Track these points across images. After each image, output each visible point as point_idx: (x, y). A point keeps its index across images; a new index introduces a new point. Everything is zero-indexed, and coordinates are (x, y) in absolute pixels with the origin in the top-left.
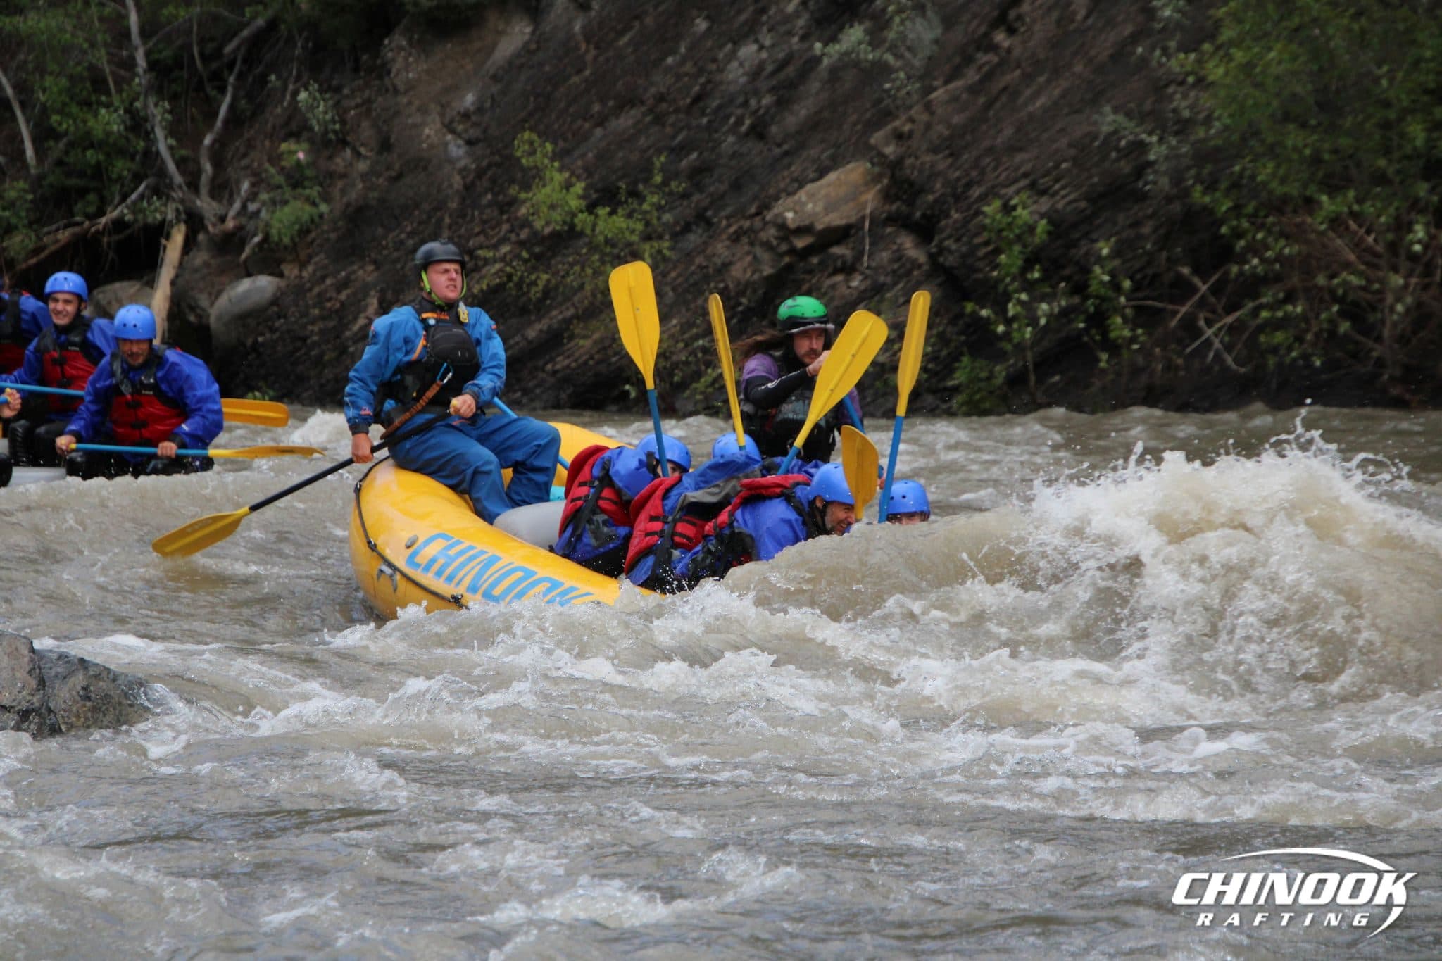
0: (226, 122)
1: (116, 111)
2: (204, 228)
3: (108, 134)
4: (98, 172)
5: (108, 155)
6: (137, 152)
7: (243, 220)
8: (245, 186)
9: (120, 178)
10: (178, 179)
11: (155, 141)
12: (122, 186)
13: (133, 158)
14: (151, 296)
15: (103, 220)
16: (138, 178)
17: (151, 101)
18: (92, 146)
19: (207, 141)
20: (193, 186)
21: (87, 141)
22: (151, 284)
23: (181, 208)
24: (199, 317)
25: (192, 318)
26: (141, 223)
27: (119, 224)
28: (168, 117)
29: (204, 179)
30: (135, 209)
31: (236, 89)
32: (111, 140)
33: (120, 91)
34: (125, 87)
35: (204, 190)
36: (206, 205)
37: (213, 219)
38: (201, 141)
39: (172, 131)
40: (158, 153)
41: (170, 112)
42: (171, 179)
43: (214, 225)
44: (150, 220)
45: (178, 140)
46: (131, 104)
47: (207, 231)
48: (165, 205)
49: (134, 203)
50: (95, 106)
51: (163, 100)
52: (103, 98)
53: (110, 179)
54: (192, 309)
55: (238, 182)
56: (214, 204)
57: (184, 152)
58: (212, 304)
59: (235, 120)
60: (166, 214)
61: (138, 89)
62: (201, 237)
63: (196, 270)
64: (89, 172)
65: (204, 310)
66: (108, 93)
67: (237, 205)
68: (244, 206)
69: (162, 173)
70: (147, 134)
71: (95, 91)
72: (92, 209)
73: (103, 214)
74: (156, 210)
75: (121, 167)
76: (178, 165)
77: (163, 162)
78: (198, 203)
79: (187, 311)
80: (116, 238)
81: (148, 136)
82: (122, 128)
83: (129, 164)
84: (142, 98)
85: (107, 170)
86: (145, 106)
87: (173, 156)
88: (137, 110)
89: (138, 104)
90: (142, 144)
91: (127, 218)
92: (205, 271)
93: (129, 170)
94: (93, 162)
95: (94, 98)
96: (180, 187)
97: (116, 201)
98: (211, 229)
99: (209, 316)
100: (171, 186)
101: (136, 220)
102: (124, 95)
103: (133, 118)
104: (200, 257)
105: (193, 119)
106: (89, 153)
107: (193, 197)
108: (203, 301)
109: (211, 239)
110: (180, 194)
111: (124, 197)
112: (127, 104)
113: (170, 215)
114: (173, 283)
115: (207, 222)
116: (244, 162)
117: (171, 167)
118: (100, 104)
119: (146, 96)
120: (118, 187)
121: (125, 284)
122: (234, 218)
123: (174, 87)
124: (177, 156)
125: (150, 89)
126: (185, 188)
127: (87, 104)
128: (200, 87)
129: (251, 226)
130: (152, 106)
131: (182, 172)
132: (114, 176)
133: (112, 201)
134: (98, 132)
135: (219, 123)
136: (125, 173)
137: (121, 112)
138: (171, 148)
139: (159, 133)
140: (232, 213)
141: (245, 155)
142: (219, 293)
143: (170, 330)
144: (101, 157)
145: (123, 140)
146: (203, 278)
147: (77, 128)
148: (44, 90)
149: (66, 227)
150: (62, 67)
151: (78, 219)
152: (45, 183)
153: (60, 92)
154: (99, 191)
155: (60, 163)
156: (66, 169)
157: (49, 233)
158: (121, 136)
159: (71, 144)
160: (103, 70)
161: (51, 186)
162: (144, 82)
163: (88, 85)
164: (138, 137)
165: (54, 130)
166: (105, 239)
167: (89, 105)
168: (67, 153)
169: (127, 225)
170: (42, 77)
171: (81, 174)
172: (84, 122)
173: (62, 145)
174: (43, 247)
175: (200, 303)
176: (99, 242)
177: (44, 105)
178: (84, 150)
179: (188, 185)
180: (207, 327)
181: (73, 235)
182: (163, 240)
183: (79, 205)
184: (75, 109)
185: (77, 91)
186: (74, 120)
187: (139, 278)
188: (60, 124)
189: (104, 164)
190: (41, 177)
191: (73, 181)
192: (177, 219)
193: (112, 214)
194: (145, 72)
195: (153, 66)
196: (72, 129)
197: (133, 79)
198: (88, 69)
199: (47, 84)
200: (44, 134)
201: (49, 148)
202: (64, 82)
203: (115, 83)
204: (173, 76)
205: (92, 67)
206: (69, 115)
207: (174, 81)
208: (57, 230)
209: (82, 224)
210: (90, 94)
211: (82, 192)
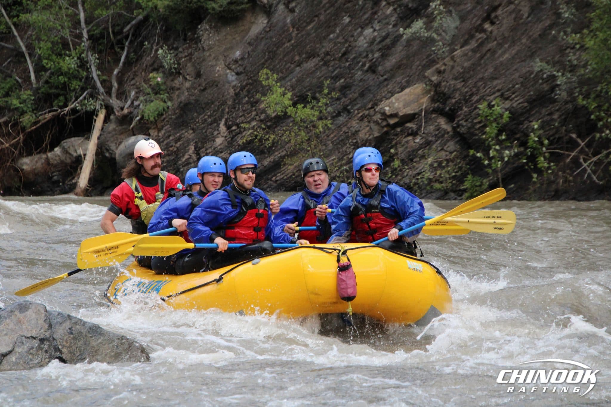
0: (124, 63)
1: (73, 58)
2: (114, 113)
3: (69, 69)
4: (65, 86)
5: (69, 79)
6: (83, 77)
7: (132, 109)
8: (133, 93)
9: (75, 89)
10: (102, 90)
11: (91, 72)
12: (76, 93)
13: (81, 80)
14: (88, 144)
15: (67, 109)
16: (83, 89)
17: (90, 53)
18: (62, 74)
19: (115, 72)
20: (109, 93)
21: (59, 72)
22: (88, 139)
23: (103, 103)
24: (111, 154)
25: (107, 155)
26: (84, 110)
27: (74, 111)
28: (97, 61)
29: (114, 90)
30: (82, 104)
31: (129, 48)
32: (71, 72)
33: (75, 49)
34: (78, 47)
35: (114, 95)
36: (115, 102)
37: (118, 109)
38: (113, 73)
39: (99, 68)
40: (93, 78)
41: (98, 59)
42: (99, 90)
43: (118, 111)
44: (88, 109)
45: (101, 72)
46: (80, 55)
47: (115, 115)
48: (95, 102)
49: (81, 101)
50: (63, 56)
51: (95, 53)
52: (67, 52)
53: (70, 89)
54: (108, 150)
55: (129, 92)
56: (118, 102)
57: (104, 77)
58: (117, 148)
59: (128, 63)
60: (95, 106)
61: (83, 48)
62: (112, 117)
63: (110, 133)
64: (60, 86)
65: (113, 151)
66: (70, 50)
67: (129, 102)
68: (132, 103)
69: (94, 87)
70: (88, 69)
71: (64, 49)
72: (61, 104)
73: (67, 106)
74: (91, 105)
75: (75, 84)
76: (101, 84)
77: (95, 82)
78: (111, 101)
79: (105, 151)
80: (72, 117)
81: (88, 70)
82: (76, 66)
83: (79, 83)
84: (85, 52)
85: (69, 85)
86: (87, 56)
87: (99, 79)
88: (83, 58)
89: (83, 55)
90: (85, 73)
91: (78, 108)
92: (114, 133)
93: (79, 86)
94: (62, 82)
95: (63, 52)
96: (103, 94)
97: (73, 100)
98: (117, 113)
99: (115, 154)
100: (98, 93)
101: (82, 109)
102: (77, 51)
103: (81, 62)
104: (111, 126)
105: (109, 62)
106: (60, 78)
107: (108, 98)
108: (113, 147)
109: (117, 118)
110: (103, 97)
111: (77, 99)
112: (78, 55)
113: (98, 107)
114: (99, 138)
115: (115, 110)
116: (133, 82)
117: (99, 84)
118: (66, 55)
119: (87, 52)
120: (74, 93)
121: (76, 138)
122: (127, 108)
123: (100, 47)
124: (101, 79)
125: (89, 48)
127: (59, 55)
128: (112, 47)
129: (135, 112)
130: (90, 56)
131: (104, 87)
132: (72, 88)
133: (71, 100)
134: (65, 68)
135: (121, 64)
136: (77, 87)
137: (76, 59)
138: (98, 75)
139: (93, 69)
140: (126, 106)
141: (133, 79)
142: (120, 143)
143: (96, 161)
144: (66, 80)
145: (76, 72)
146: (113, 136)
147: (55, 66)
148: (40, 48)
149: (49, 112)
150: (49, 37)
151: (55, 108)
152: (40, 91)
153: (47, 49)
154: (65, 95)
155: (47, 82)
156: (49, 85)
157: (42, 115)
158: (75, 70)
159: (52, 74)
160: (67, 39)
161: (43, 93)
162: (86, 45)
163: (60, 46)
164: (83, 70)
165: (44, 67)
166: (68, 118)
167: (61, 55)
168: (50, 77)
169: (78, 111)
170: (39, 42)
171: (57, 88)
172: (59, 63)
173: (48, 74)
174: (39, 122)
175: (111, 148)
176: (65, 119)
177: (40, 55)
178: (58, 76)
179: (106, 93)
180: (115, 159)
181: (53, 116)
182: (95, 117)
183: (56, 102)
184: (54, 57)
185: (55, 49)
186: (54, 62)
187: (83, 136)
188: (47, 64)
189: (67, 83)
190: (38, 89)
191: (53, 91)
192: (101, 108)
193: (71, 106)
194: (87, 40)
195: (91, 37)
196: (53, 66)
197: (81, 43)
198: (61, 38)
199: (41, 46)
200: (40, 69)
201: (42, 75)
202: (49, 45)
203: (73, 45)
204: (100, 42)
205: (62, 38)
206: (51, 60)
207: (100, 44)
208: (45, 113)
209: (57, 110)
210: (61, 50)
211: (57, 96)
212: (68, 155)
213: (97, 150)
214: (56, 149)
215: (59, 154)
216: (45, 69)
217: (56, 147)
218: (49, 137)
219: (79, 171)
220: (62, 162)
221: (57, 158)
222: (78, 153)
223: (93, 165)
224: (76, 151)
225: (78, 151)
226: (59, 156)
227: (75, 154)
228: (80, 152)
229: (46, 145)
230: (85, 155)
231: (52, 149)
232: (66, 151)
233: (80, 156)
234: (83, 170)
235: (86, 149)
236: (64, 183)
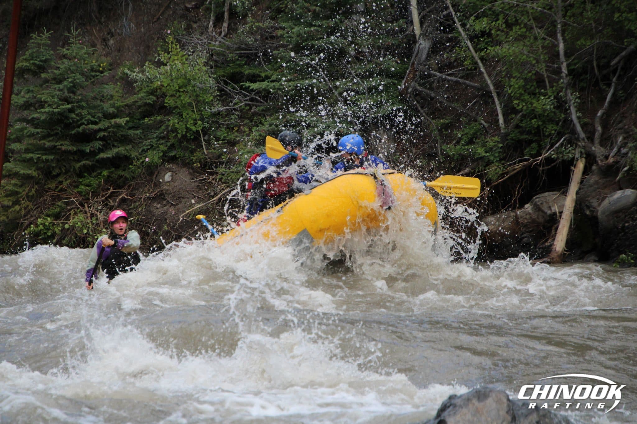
0: (610, 103)
1: (549, 98)
2: (596, 162)
3: (545, 110)
4: (538, 131)
5: (544, 122)
6: (560, 120)
7: (619, 158)
8: (620, 139)
9: (550, 134)
10: (582, 135)
11: (570, 114)
12: (551, 139)
14: (565, 199)
15: (541, 157)
16: (560, 135)
17: (569, 92)
18: (535, 117)
19: (599, 114)
20: (591, 139)
21: (532, 114)
22: (565, 193)
23: (583, 151)
24: (592, 211)
25: (588, 213)
26: (561, 160)
27: (549, 160)
28: (578, 100)
29: (597, 135)
30: (557, 151)
31: (616, 85)
32: (546, 114)
33: (552, 87)
34: (555, 84)
35: (597, 141)
36: (597, 149)
37: (601, 157)
38: (596, 114)
39: (579, 110)
40: (572, 121)
41: (579, 98)
42: (578, 135)
43: (602, 161)
44: (566, 157)
45: (582, 113)
46: (558, 94)
47: (598, 165)
48: (575, 149)
49: (557, 148)
50: (538, 95)
51: (576, 92)
52: (542, 91)
53: (544, 135)
54: (588, 207)
55: (616, 137)
57: (585, 120)
58: (600, 205)
59: (616, 102)
60: (574, 154)
61: (562, 85)
62: (594, 167)
63: (591, 186)
64: (533, 132)
65: (594, 208)
66: (545, 88)
67: (615, 150)
68: (619, 150)
69: (574, 132)
71: (538, 87)
73: (540, 154)
74: (569, 153)
75: (551, 129)
76: (582, 128)
77: (574, 125)
78: (593, 148)
79: (585, 208)
80: (546, 167)
81: (566, 111)
82: (552, 107)
83: (555, 128)
84: (564, 90)
85: (543, 129)
86: (566, 95)
87: (580, 122)
88: (561, 98)
89: (561, 94)
90: (563, 116)
91: (553, 157)
92: (596, 186)
93: (555, 130)
94: (536, 126)
96: (583, 139)
97: (548, 148)
98: (600, 163)
99: (597, 211)
100: (578, 139)
101: (558, 158)
102: (554, 88)
103: (558, 102)
104: (593, 179)
105: (592, 101)
106: (533, 121)
107: (590, 145)
108: (595, 203)
109: (600, 169)
110: (583, 144)
111: (552, 145)
112: (555, 94)
113: (577, 155)
114: (577, 193)
115: (597, 159)
116: (620, 125)
117: (579, 128)
118: (541, 94)
119: (566, 90)
120: (549, 140)
121: (551, 193)
122: (613, 157)
123: (582, 84)
124: (582, 123)
125: (569, 84)
126: (586, 140)
127: (533, 94)
128: (596, 84)
129: (623, 161)
130: (570, 94)
131: (585, 132)
132: (547, 134)
133: (545, 148)
134: (539, 110)
135: (606, 104)
136: (553, 132)
137: (553, 98)
138: (579, 118)
139: (573, 110)
140: (611, 154)
141: (621, 122)
142: (604, 198)
143: (574, 219)
144: (540, 123)
145: (553, 114)
146: (595, 191)
147: (528, 107)
148: (510, 87)
149: (520, 162)
150: (521, 73)
151: (526, 157)
152: (509, 138)
153: (519, 88)
154: (538, 142)
155: (517, 126)
156: (520, 129)
157: (510, 165)
158: (552, 112)
159: (524, 116)
160: (543, 75)
161: (512, 139)
162: (565, 81)
163: (535, 84)
164: (561, 112)
165: (515, 108)
166: (541, 169)
167: (535, 94)
168: (521, 121)
169: (553, 160)
170: (509, 80)
171: (529, 133)
172: (532, 104)
173: (518, 116)
174: (507, 173)
175: (593, 204)
176: (538, 170)
177: (510, 94)
178: (532, 119)
179: (588, 138)
180: (596, 218)
181: (523, 166)
182: (572, 168)
183: (527, 150)
184: (526, 97)
185: (528, 87)
186: (526, 103)
187: (559, 190)
188: (518, 105)
189: (542, 127)
190: (507, 135)
191: (524, 137)
192: (581, 157)
193: (545, 155)
194: (567, 76)
195: (571, 72)
196: (525, 108)
197: (559, 80)
198: (535, 74)
199: (512, 84)
200: (509, 111)
201: (512, 119)
202: (521, 82)
203: (549, 82)
204: (582, 77)
205: (537, 73)
206: (523, 100)
207: (582, 80)
208: (515, 163)
209: (529, 160)
210: (535, 88)
211: (529, 142)
212: (540, 213)
213: (575, 206)
214: (526, 206)
215: (531, 211)
216: (516, 112)
217: (527, 203)
218: (519, 192)
219: (553, 232)
220: (534, 221)
221: (528, 217)
222: (553, 211)
223: (571, 225)
224: (550, 208)
225: (553, 208)
226: (530, 214)
227: (549, 212)
228: (555, 209)
229: (515, 201)
230: (561, 213)
231: (522, 206)
232: (537, 208)
233: (555, 214)
234: (558, 231)
235: (563, 206)
236: (535, 247)
